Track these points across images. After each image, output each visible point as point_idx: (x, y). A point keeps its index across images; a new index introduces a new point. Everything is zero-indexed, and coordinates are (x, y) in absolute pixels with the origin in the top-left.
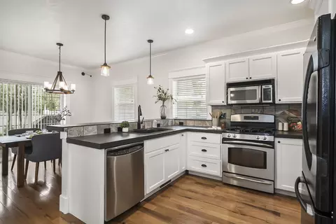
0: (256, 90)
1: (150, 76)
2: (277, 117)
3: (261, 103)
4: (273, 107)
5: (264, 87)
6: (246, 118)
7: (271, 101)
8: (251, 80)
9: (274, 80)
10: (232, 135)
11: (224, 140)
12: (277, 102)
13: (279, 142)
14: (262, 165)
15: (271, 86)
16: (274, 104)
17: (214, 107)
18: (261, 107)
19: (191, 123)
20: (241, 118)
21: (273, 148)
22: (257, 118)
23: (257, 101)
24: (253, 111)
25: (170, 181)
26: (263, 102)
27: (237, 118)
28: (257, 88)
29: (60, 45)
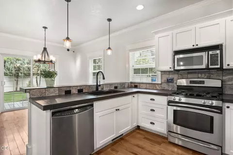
0: (202, 56)
1: (109, 48)
2: (225, 81)
3: (207, 68)
4: (221, 72)
5: (211, 53)
6: (191, 82)
7: (219, 66)
8: (197, 47)
9: (221, 45)
10: (177, 99)
11: (170, 103)
12: (225, 67)
13: (228, 107)
14: (209, 129)
15: (218, 52)
16: (221, 68)
17: (163, 72)
18: (208, 72)
19: (144, 86)
20: (187, 82)
21: (221, 113)
22: (203, 82)
23: (204, 66)
24: (200, 75)
25: (123, 134)
26: (210, 67)
27: (183, 82)
28: (204, 54)
29: (45, 28)
